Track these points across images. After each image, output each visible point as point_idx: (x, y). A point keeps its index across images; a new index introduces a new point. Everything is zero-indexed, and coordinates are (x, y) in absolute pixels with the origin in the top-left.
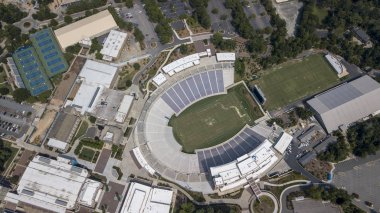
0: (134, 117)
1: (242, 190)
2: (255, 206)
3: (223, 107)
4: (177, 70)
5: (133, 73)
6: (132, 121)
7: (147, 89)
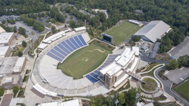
0: (29, 69)
1: (128, 82)
2: (143, 87)
3: (90, 51)
4: (53, 40)
5: (22, 50)
6: (27, 72)
7: (35, 53)
